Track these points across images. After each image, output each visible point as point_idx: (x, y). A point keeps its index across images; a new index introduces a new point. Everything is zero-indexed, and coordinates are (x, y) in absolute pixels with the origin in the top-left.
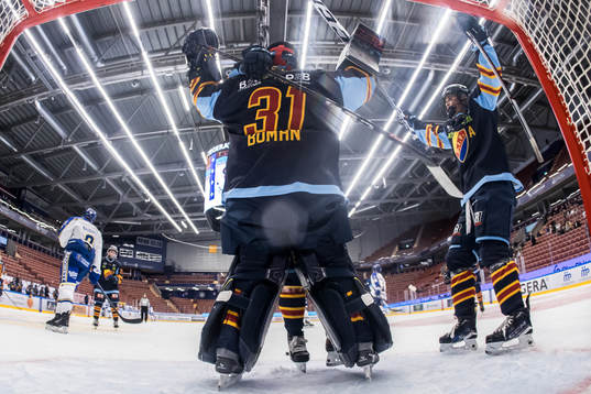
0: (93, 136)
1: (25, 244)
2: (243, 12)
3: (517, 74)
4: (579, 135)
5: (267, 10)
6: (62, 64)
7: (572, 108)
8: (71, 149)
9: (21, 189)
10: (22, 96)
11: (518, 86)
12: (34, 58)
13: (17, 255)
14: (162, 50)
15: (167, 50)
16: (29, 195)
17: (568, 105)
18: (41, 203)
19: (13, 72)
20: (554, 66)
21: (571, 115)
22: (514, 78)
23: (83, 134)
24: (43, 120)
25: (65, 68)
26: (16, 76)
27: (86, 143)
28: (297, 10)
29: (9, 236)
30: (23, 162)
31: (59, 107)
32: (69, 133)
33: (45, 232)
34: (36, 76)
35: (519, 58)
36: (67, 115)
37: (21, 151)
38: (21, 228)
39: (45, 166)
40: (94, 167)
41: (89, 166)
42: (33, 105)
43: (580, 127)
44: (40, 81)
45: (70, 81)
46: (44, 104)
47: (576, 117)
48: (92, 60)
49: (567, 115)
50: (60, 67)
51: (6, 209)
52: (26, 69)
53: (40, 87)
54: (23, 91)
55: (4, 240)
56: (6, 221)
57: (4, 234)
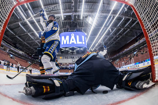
0: (33, 31)
1: (17, 57)
2: (68, 2)
3: (132, 17)
4: (147, 31)
5: (74, 2)
7: (145, 25)
8: (28, 34)
9: (16, 44)
10: (16, 22)
11: (132, 20)
12: (19, 13)
13: (15, 59)
14: (49, 11)
15: (50, 11)
16: (18, 45)
17: (144, 24)
18: (21, 47)
19: (14, 16)
20: (141, 15)
21: (145, 26)
22: (131, 18)
23: (30, 31)
24: (21, 27)
25: (26, 15)
27: (31, 33)
28: (81, 2)
29: (13, 55)
30: (16, 37)
31: (25, 25)
32: (27, 31)
33: (21, 54)
34: (19, 17)
35: (133, 13)
36: (27, 26)
37: (16, 35)
38: (16, 53)
39: (21, 38)
40: (33, 39)
41: (32, 38)
42: (19, 24)
43: (147, 29)
44: (20, 18)
45: (27, 18)
46: (21, 24)
47: (146, 27)
48: (32, 13)
49: (144, 26)
50: (25, 15)
51: (12, 48)
52: (17, 16)
53: (20, 20)
54: (16, 21)
55: (12, 56)
56: (12, 51)
57: (12, 54)
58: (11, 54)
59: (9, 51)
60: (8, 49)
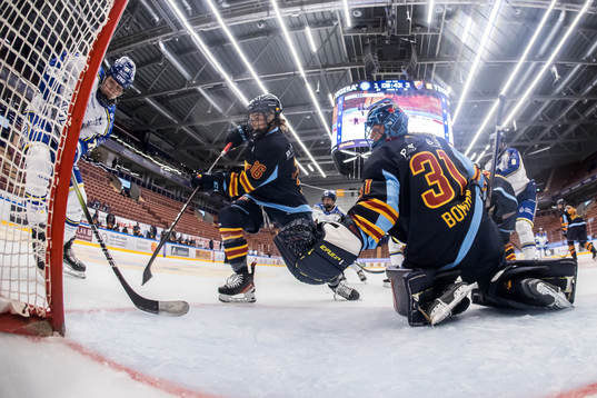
0: (218, 77)
1: (149, 188)
6: (186, 4)
8: (196, 91)
9: (144, 132)
10: (146, 37)
13: (141, 199)
16: (153, 138)
18: (165, 146)
19: (137, 12)
23: (208, 75)
24: (168, 61)
25: (189, 8)
26: (139, 15)
27: (211, 85)
29: (132, 180)
30: (146, 103)
31: (184, 49)
32: (193, 74)
33: (169, 176)
34: (160, 17)
36: (192, 56)
37: (145, 93)
38: (145, 172)
39: (169, 108)
40: (220, 110)
41: (213, 109)
42: (157, 47)
44: (163, 22)
45: (194, 22)
46: (167, 45)
50: (185, 8)
51: (130, 152)
52: (150, 10)
53: (164, 28)
54: (147, 32)
55: (126, 184)
56: (129, 164)
57: (127, 178)
58: (122, 175)
59: (114, 163)
60: (112, 156)
